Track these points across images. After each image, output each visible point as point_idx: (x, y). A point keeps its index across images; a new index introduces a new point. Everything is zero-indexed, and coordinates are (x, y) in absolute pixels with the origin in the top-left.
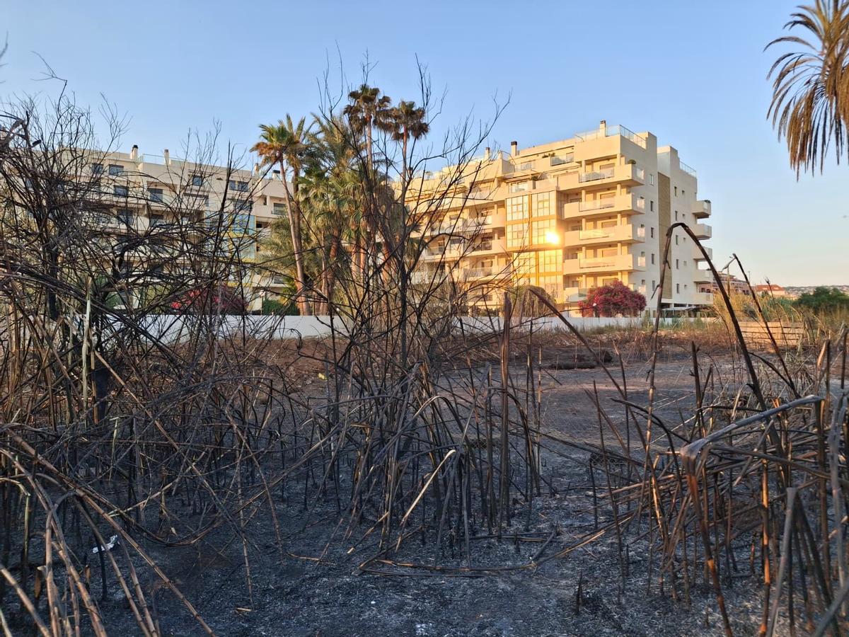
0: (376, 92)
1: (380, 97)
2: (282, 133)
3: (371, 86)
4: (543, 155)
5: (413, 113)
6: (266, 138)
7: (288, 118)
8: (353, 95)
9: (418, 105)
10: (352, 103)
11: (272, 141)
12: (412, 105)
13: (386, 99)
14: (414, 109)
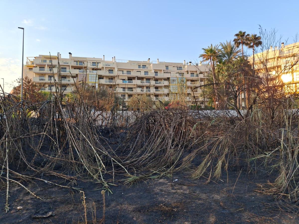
0: (244, 33)
1: (246, 34)
2: (211, 51)
3: (243, 31)
4: (296, 47)
5: (257, 38)
6: (206, 53)
7: (212, 45)
8: (237, 35)
9: (258, 35)
10: (236, 38)
11: (208, 53)
12: (255, 35)
13: (248, 35)
14: (257, 37)
